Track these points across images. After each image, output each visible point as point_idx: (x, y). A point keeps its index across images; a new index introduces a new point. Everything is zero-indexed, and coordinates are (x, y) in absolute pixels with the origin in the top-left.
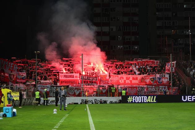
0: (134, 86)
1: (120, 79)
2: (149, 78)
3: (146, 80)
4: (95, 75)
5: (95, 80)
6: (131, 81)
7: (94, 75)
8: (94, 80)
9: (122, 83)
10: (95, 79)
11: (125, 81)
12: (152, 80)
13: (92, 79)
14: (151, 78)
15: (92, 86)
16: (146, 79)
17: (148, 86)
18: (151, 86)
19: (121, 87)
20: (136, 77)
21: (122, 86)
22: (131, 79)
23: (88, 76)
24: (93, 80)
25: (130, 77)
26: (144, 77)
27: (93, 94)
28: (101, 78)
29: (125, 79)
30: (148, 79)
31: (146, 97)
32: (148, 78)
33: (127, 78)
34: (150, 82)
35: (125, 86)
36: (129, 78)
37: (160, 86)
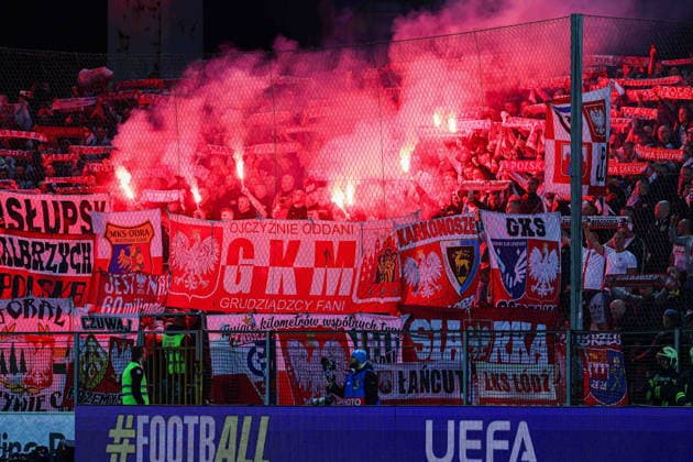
0: (320, 319)
1: (232, 260)
2: (435, 247)
3: (411, 260)
4: (80, 222)
5: (76, 267)
6: (304, 277)
7: (73, 221)
8: (71, 273)
9: (239, 295)
10: (78, 259)
11: (260, 276)
12: (459, 263)
13: (58, 259)
14: (451, 251)
15: (48, 323)
16: (412, 253)
17: (416, 324)
18: (437, 324)
19: (225, 332)
20: (346, 238)
21: (235, 321)
22: (305, 258)
23: (35, 231)
24: (64, 268)
25: (300, 236)
26: (400, 233)
27: (47, 392)
28: (116, 249)
29: (262, 257)
30: (432, 254)
31: (211, 421)
32: (427, 249)
33: (276, 245)
34: (443, 280)
35: (258, 318)
36: (295, 245)
37: (499, 326)
